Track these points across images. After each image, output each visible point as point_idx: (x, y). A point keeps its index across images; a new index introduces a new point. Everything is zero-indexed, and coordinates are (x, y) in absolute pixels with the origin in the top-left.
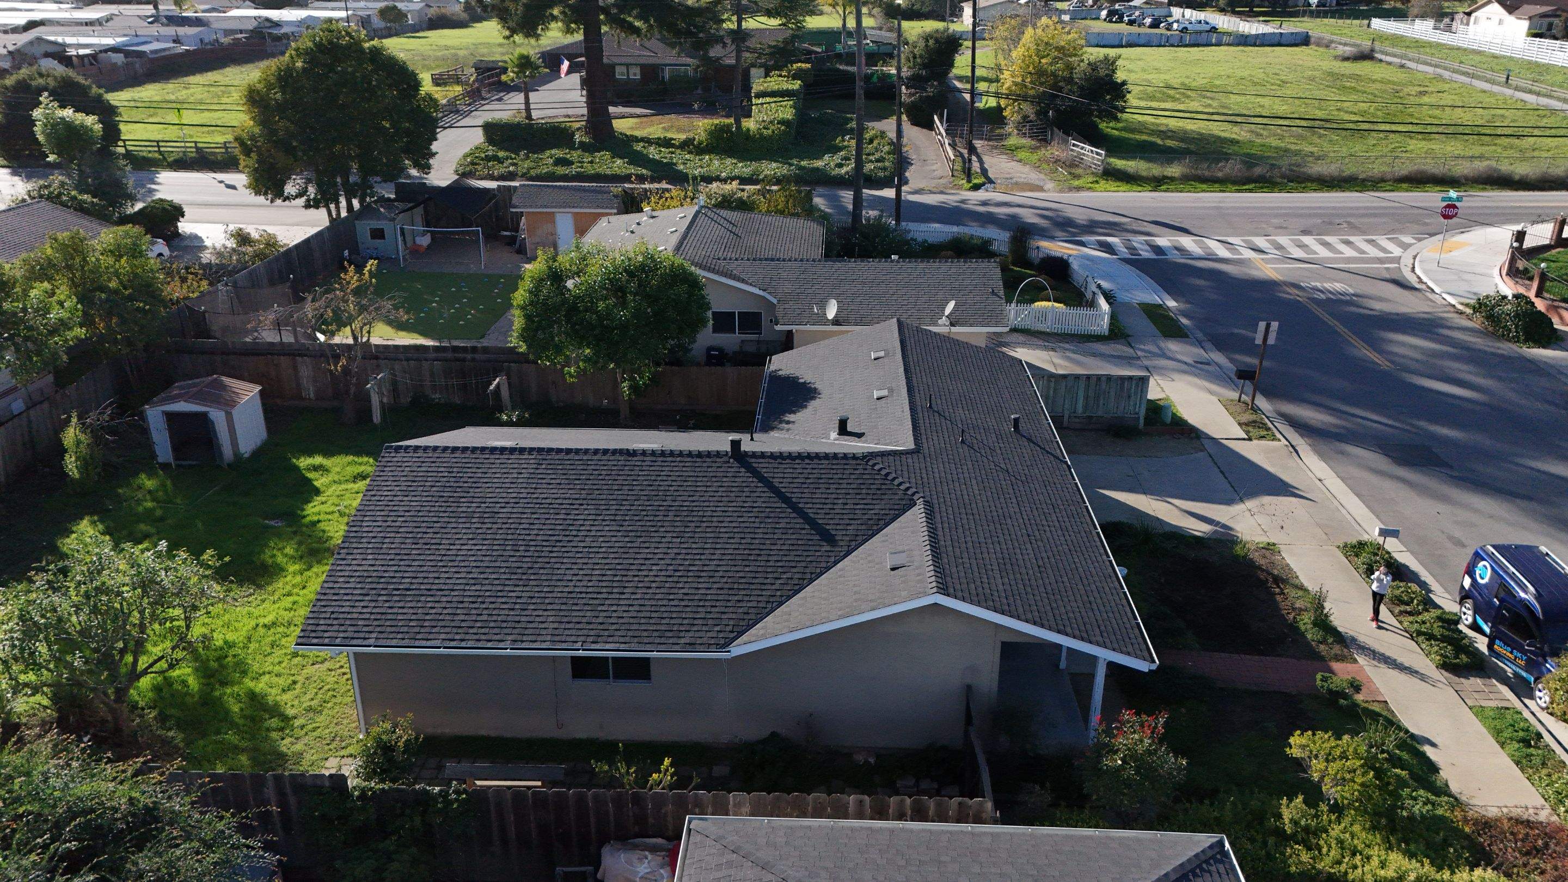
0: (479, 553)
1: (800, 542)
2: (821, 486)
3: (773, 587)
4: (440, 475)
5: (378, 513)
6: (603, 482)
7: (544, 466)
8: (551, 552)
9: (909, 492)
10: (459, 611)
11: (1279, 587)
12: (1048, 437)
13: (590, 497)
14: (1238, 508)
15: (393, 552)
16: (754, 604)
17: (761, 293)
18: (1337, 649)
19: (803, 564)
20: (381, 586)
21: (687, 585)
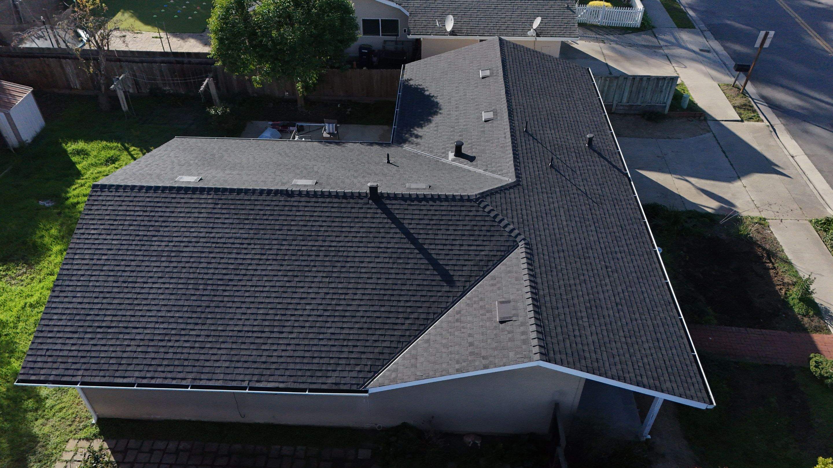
0: (167, 291)
1: (425, 283)
2: (442, 227)
3: (404, 327)
4: (136, 214)
5: (86, 252)
6: (267, 222)
7: (219, 206)
8: (225, 291)
9: (513, 234)
10: (150, 349)
11: (771, 262)
12: (612, 149)
13: (256, 236)
14: (738, 184)
15: (97, 290)
16: (387, 344)
17: (398, 6)
18: (816, 322)
19: (427, 305)
20: (87, 324)
21: (334, 325)
